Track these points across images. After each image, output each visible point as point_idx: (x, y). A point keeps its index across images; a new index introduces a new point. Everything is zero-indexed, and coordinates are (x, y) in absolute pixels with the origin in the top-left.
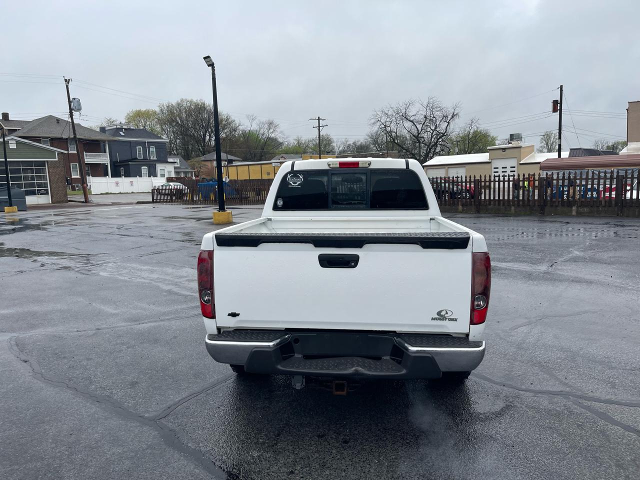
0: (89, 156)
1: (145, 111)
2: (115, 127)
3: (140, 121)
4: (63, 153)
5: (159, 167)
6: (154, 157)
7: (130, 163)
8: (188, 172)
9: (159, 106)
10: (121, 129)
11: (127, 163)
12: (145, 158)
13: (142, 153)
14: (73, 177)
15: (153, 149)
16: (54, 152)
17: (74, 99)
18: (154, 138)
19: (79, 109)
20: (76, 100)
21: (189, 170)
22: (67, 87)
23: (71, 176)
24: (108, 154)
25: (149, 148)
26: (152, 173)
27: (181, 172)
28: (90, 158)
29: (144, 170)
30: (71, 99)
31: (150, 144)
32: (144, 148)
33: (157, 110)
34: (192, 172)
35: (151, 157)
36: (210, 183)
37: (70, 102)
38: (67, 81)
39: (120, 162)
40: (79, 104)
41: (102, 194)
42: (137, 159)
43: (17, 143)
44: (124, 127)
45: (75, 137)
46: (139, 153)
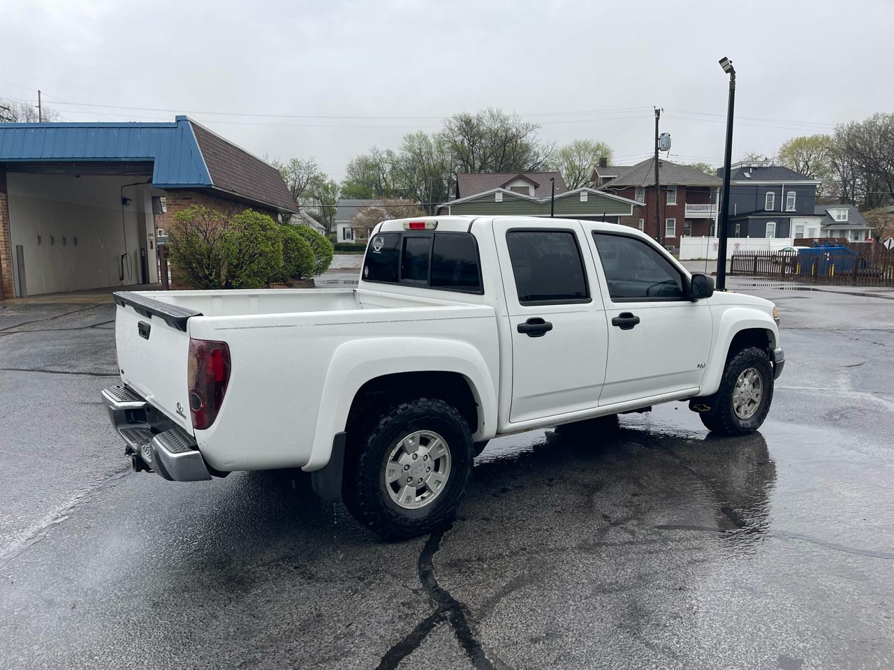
0: (691, 208)
1: (812, 138)
2: (740, 166)
3: (801, 154)
4: (639, 206)
5: (796, 223)
6: (791, 208)
7: (750, 217)
8: (861, 231)
9: (836, 129)
10: (747, 169)
11: (745, 218)
12: (777, 211)
13: (773, 201)
14: (667, 236)
15: (792, 195)
16: (629, 205)
17: (663, 135)
18: (796, 179)
19: (667, 148)
20: (665, 135)
21: (864, 227)
22: (657, 119)
23: (665, 235)
24: (718, 205)
25: (785, 196)
26: (782, 232)
27: (848, 230)
28: (693, 212)
29: (771, 227)
30: (659, 135)
31: (789, 188)
32: (778, 196)
33: (832, 134)
34: (868, 231)
35: (788, 207)
36: (821, 248)
37: (657, 139)
38: (658, 112)
39: (738, 215)
40: (669, 142)
41: (692, 260)
42: (764, 210)
43: (590, 194)
44: (753, 166)
45: (657, 184)
46: (769, 203)
